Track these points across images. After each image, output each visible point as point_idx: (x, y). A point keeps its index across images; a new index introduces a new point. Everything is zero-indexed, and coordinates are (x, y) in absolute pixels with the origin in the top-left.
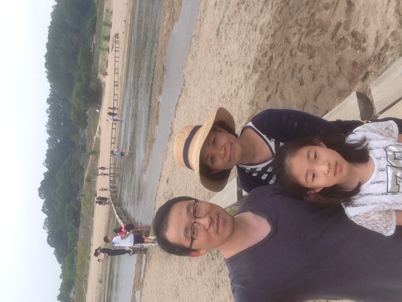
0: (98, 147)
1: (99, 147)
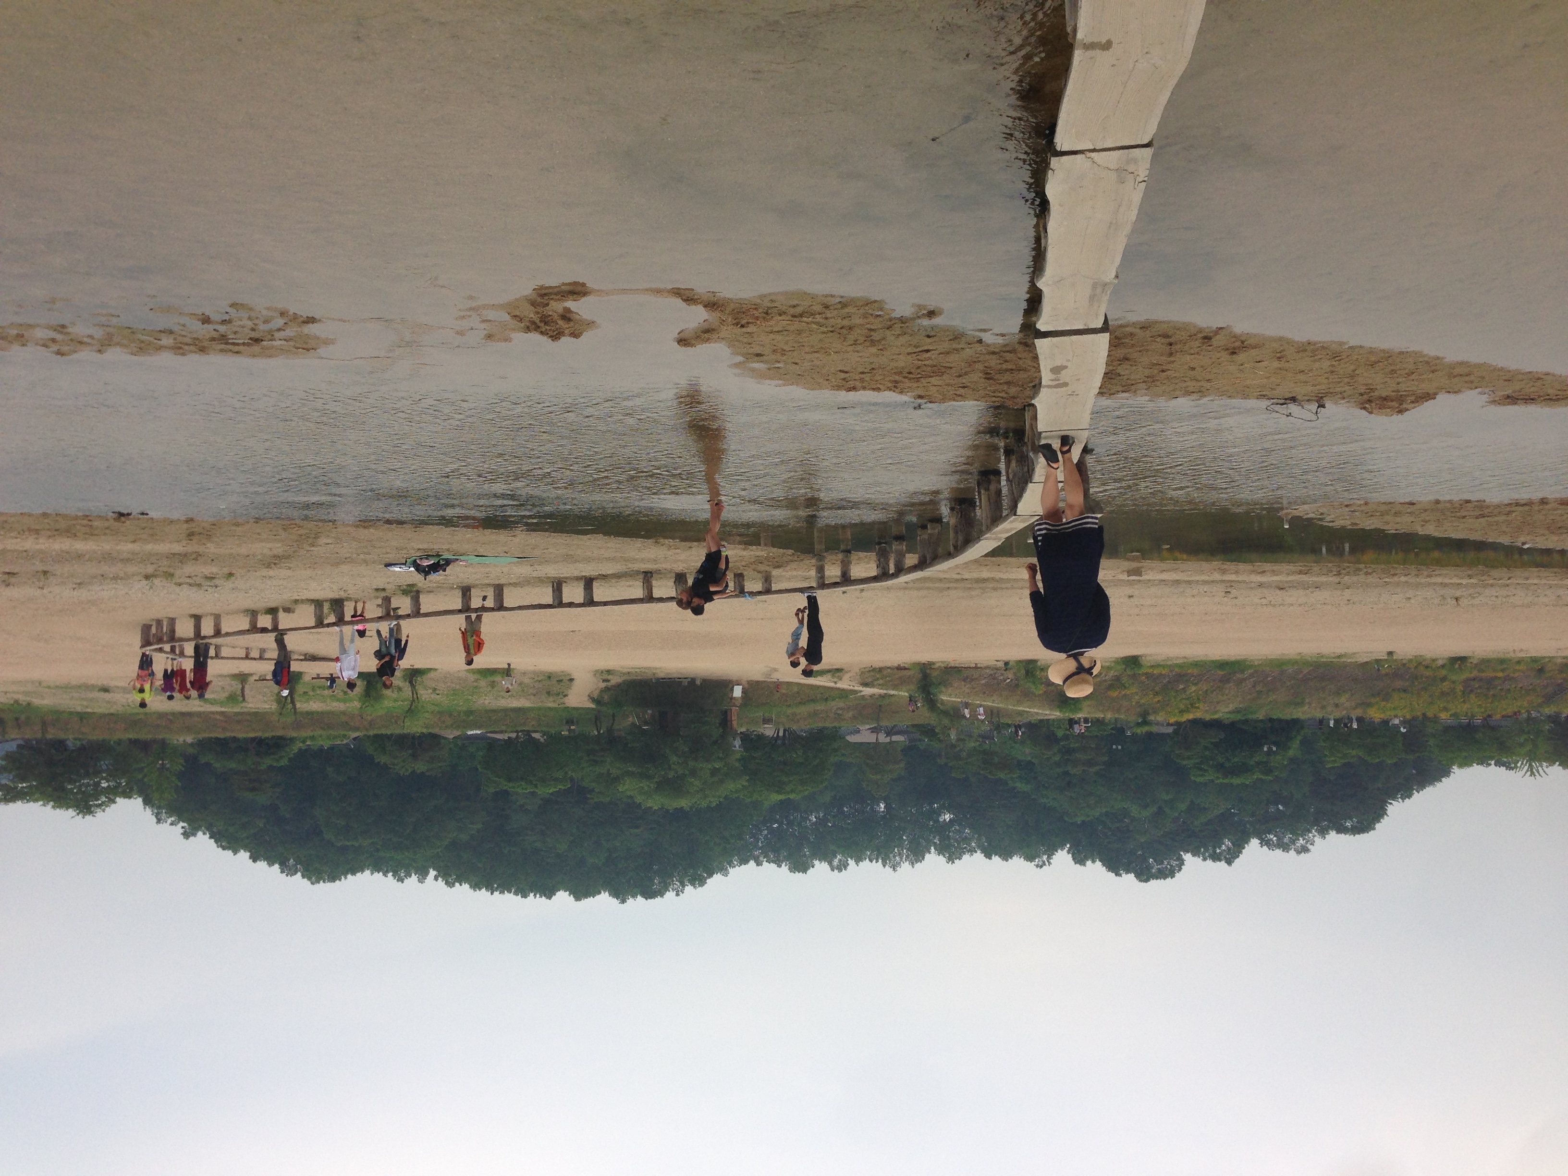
0: (904, 673)
1: (899, 668)
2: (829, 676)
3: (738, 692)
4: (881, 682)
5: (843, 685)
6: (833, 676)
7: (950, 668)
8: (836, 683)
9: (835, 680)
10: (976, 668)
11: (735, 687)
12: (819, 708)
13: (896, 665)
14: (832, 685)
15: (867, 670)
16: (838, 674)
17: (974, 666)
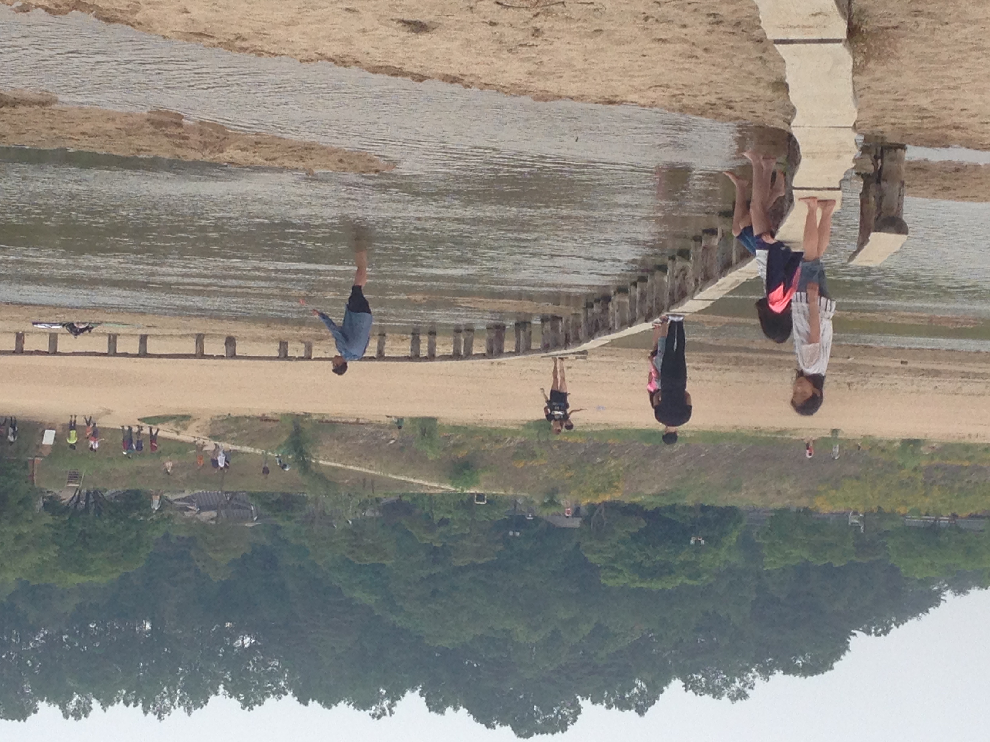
0: (268, 426)
1: (264, 419)
2: (172, 424)
3: (49, 438)
4: (235, 434)
5: (185, 437)
6: (177, 425)
7: (327, 422)
8: (178, 433)
9: (179, 429)
10: (357, 423)
11: (46, 431)
12: (145, 465)
13: (260, 415)
14: (174, 436)
15: (221, 418)
16: (184, 422)
17: (355, 420)
